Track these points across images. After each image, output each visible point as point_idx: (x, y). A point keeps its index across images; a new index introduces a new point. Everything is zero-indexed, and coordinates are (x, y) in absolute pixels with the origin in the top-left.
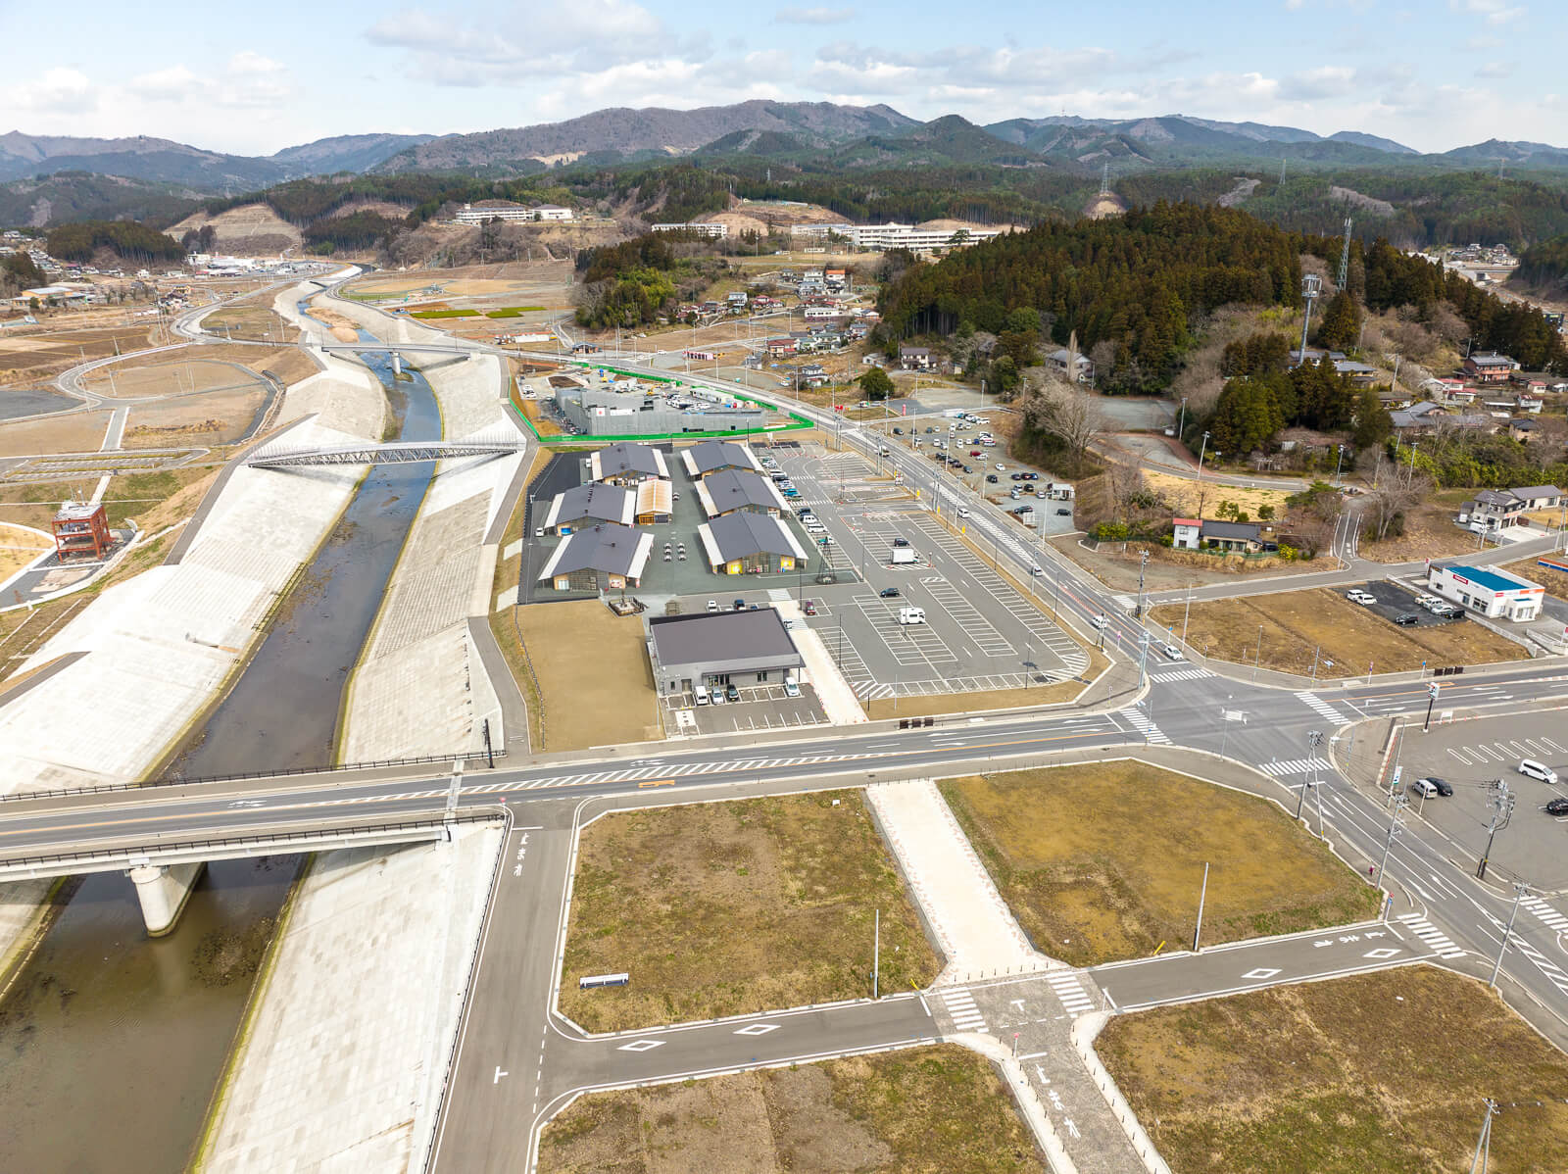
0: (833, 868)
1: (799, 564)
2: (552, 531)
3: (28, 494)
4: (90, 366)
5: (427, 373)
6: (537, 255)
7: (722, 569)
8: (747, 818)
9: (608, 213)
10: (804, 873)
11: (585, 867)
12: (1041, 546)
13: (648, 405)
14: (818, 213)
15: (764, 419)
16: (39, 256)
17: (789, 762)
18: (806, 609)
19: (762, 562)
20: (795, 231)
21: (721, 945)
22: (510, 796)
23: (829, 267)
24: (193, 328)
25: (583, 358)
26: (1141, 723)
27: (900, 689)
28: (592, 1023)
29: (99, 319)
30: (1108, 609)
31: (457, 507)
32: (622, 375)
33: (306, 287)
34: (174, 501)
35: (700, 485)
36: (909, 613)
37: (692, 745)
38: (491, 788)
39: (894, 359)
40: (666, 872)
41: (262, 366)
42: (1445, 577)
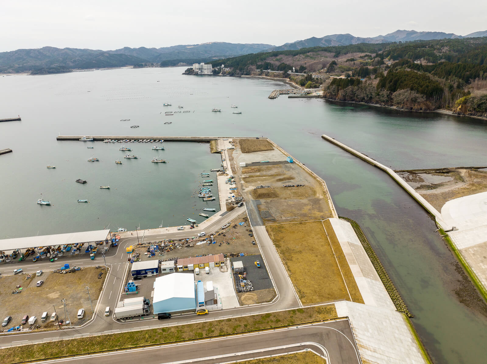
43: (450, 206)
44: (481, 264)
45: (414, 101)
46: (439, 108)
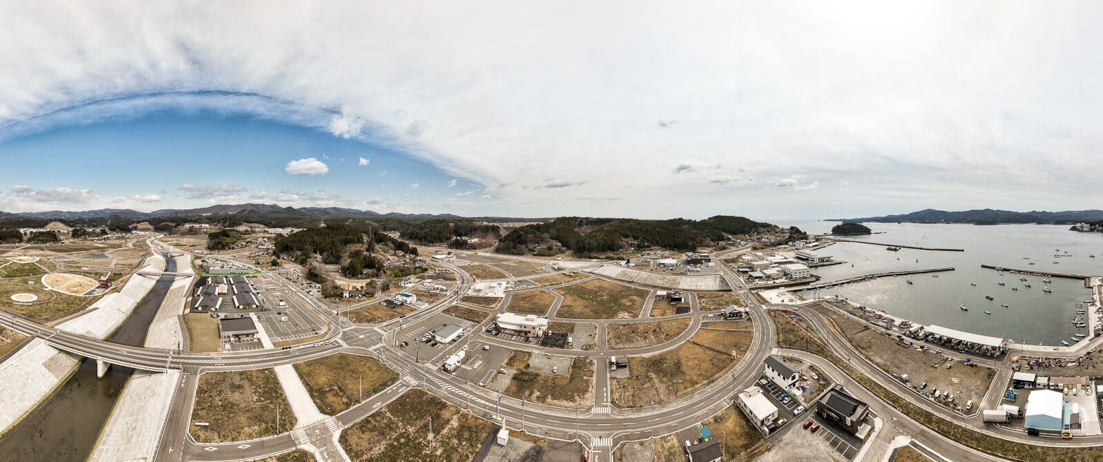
0: (266, 392)
1: (257, 306)
2: (199, 296)
3: (96, 274)
4: (111, 250)
5: (175, 258)
6: (200, 234)
7: (238, 307)
8: (243, 377)
9: (216, 226)
10: (258, 394)
11: (200, 387)
12: (314, 300)
13: (222, 267)
14: (261, 226)
15: (249, 271)
16: (107, 230)
17: (254, 360)
18: (259, 317)
19: (248, 305)
20: (256, 230)
21: (235, 417)
22: (183, 363)
23: (264, 237)
24: (130, 245)
25: (209, 256)
26: (341, 342)
27: (282, 339)
28: (197, 438)
29: (114, 242)
30: (330, 314)
31: (179, 288)
32: (217, 260)
33: (153, 238)
34: (121, 279)
35: (233, 286)
36: (284, 318)
37: (229, 354)
38: (178, 360)
39: (278, 257)
40: (221, 391)
41: (142, 253)
42: (398, 296)
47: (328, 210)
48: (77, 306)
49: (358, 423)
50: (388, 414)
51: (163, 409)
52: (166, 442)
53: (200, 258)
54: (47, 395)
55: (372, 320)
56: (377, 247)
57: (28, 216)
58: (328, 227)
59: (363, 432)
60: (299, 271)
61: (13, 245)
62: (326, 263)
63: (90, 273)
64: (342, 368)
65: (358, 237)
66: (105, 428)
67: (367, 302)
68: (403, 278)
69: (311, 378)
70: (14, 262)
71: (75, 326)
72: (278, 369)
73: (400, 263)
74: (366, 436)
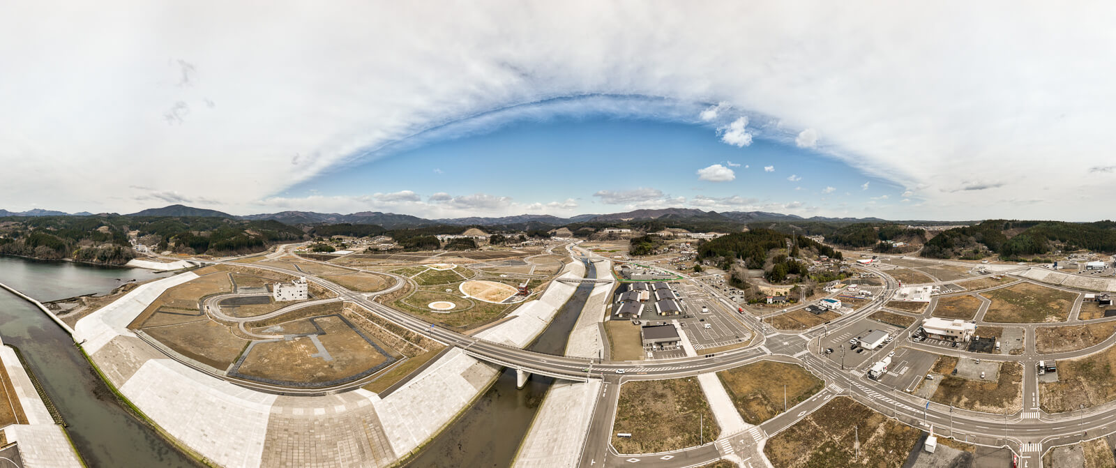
0: (689, 401)
1: (680, 313)
2: (619, 302)
3: (515, 281)
4: (530, 257)
5: (595, 263)
6: (620, 239)
7: (661, 314)
8: (666, 385)
9: (638, 231)
10: (681, 403)
11: (621, 397)
12: (738, 306)
13: (644, 273)
14: (684, 231)
15: (672, 276)
16: (525, 236)
17: (677, 368)
18: (681, 325)
19: (670, 312)
20: (679, 234)
21: (657, 427)
22: (604, 372)
23: (687, 242)
24: (549, 251)
25: (630, 262)
26: (765, 349)
27: (705, 346)
28: (620, 450)
29: (533, 248)
30: (754, 320)
31: (598, 295)
32: (639, 266)
33: (572, 244)
34: (540, 286)
35: (656, 292)
36: (707, 325)
37: (652, 362)
38: (599, 369)
39: (701, 262)
40: (643, 401)
41: (562, 259)
42: (823, 302)
43: (80, 323)
44: (104, 363)
45: (49, 253)
46: (64, 257)
47: (751, 215)
48: (496, 314)
49: (783, 433)
50: (814, 423)
51: (584, 420)
52: (588, 454)
53: (620, 264)
54: (466, 407)
55: (796, 326)
56: (801, 252)
57: (445, 222)
58: (751, 232)
59: (788, 442)
60: (722, 277)
61: (431, 252)
62: (750, 269)
63: (509, 280)
64: (766, 376)
65: (781, 242)
66: (525, 440)
67: (789, 309)
68: (828, 283)
69: (735, 387)
70: (431, 270)
71: (494, 334)
72: (701, 377)
73: (825, 268)
74: (791, 446)
